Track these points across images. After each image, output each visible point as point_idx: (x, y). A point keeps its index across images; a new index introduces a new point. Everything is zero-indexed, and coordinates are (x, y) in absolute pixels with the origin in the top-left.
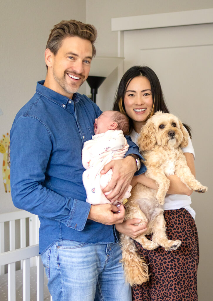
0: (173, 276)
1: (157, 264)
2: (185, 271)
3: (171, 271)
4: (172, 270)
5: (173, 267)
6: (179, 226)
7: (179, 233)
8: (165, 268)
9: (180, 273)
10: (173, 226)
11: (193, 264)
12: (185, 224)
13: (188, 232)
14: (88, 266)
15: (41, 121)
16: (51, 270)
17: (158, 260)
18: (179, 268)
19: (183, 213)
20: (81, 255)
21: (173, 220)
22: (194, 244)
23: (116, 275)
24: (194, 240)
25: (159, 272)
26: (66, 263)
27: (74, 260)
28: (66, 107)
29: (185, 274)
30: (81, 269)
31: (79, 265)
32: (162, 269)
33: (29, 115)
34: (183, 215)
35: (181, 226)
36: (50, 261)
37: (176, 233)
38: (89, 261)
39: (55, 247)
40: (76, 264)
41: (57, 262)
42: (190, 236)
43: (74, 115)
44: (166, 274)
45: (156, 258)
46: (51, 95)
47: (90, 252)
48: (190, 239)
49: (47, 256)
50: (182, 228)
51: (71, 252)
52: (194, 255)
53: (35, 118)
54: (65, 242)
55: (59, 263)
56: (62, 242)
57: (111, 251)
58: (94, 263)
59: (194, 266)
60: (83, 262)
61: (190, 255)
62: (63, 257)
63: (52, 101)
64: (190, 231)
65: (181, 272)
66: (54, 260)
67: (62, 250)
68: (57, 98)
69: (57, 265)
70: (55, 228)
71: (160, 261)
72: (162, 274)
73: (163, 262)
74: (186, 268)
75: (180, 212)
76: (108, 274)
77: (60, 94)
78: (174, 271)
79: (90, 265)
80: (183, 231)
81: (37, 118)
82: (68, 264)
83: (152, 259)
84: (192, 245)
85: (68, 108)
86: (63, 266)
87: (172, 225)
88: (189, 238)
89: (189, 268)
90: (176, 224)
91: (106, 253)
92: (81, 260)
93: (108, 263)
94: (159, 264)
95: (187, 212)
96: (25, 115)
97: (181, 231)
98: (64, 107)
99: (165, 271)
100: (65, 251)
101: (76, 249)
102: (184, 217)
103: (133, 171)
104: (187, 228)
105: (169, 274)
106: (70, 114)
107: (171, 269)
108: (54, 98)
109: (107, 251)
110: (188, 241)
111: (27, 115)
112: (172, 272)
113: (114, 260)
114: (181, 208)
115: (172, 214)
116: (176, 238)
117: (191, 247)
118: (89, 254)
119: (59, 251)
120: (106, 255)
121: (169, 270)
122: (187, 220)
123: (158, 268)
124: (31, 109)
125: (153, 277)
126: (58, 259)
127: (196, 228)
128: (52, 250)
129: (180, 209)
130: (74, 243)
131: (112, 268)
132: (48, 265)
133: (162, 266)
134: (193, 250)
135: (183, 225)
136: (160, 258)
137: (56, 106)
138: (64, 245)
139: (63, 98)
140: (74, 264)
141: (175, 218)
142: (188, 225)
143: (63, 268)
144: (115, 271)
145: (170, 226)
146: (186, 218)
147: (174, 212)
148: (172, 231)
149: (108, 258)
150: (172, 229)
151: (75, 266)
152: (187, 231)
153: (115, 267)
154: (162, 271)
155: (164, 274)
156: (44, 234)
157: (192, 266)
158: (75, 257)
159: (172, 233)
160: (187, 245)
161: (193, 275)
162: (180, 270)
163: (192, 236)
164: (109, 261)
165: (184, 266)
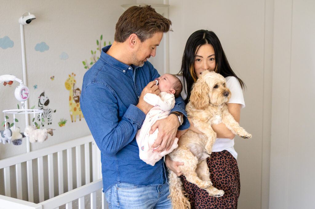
0: (214, 208)
1: (200, 197)
2: (224, 204)
3: (211, 204)
4: (213, 203)
5: (213, 200)
6: (220, 166)
7: (219, 172)
8: (207, 201)
9: (219, 205)
10: (215, 166)
11: (232, 198)
12: (226, 164)
13: (228, 172)
14: (143, 204)
15: (107, 86)
16: (112, 207)
17: (201, 193)
18: (218, 201)
19: (225, 155)
20: (136, 194)
21: (214, 161)
22: (234, 181)
23: (168, 206)
24: (233, 178)
25: (202, 203)
26: (124, 201)
27: (131, 199)
28: (126, 72)
29: (224, 206)
30: (137, 207)
31: (135, 203)
32: (204, 202)
33: (96, 82)
34: (225, 156)
35: (222, 166)
36: (112, 200)
37: (217, 172)
38: (143, 199)
39: (115, 188)
40: (132, 202)
41: (117, 200)
42: (230, 174)
43: (133, 78)
44: (208, 205)
45: (199, 192)
46: (113, 63)
47: (143, 192)
48: (230, 177)
49: (109, 195)
50: (223, 168)
51: (128, 192)
52: (233, 190)
53: (103, 84)
54: (122, 184)
55: (118, 202)
56: (120, 184)
57: (161, 188)
58: (147, 200)
59: (232, 199)
60: (139, 200)
61: (229, 191)
62: (122, 197)
63: (114, 67)
64: (230, 170)
65: (221, 205)
66: (114, 199)
67: (121, 191)
68: (119, 65)
69: (117, 203)
70: (114, 172)
71: (203, 195)
72: (204, 205)
73: (205, 196)
74: (225, 202)
75: (222, 154)
76: (161, 206)
77: (122, 63)
78: (214, 203)
79: (144, 202)
80: (223, 171)
81: (104, 84)
82: (126, 202)
83: (197, 192)
84: (231, 182)
85: (128, 73)
86: (122, 204)
87: (213, 166)
88: (228, 176)
89: (228, 201)
90: (217, 164)
91: (158, 191)
92: (137, 199)
93: (160, 198)
94: (202, 197)
95: (228, 154)
96: (93, 82)
97: (221, 171)
98: (124, 72)
99: (206, 203)
100: (123, 191)
101: (132, 190)
102: (225, 159)
103: (176, 127)
104: (227, 168)
105: (210, 206)
106: (129, 77)
107: (211, 202)
108: (116, 65)
109: (158, 189)
110: (228, 179)
111: (95, 82)
112: (213, 204)
113: (164, 195)
114: (224, 151)
115: (214, 155)
116: (217, 176)
117: (231, 184)
118: (143, 193)
119: (118, 192)
120: (158, 192)
121: (210, 202)
122: (228, 161)
123: (200, 200)
124: (97, 75)
125: (197, 207)
126: (118, 198)
127: (237, 166)
128: (112, 191)
129: (222, 152)
130: (130, 185)
131: (164, 201)
132: (110, 202)
133: (204, 199)
134: (232, 186)
135: (224, 165)
136: (203, 192)
137: (118, 71)
138: (122, 186)
139: (124, 65)
140: (131, 202)
141: (217, 160)
142: (229, 165)
143: (122, 206)
144: (167, 203)
145: (212, 166)
146: (227, 159)
147: (216, 154)
148: (213, 170)
149: (160, 195)
150: (214, 169)
151: (132, 204)
152: (228, 170)
153: (166, 200)
154: (204, 203)
155: (206, 205)
156: (105, 176)
157: (230, 199)
158: (132, 197)
159: (214, 172)
160: (227, 182)
161: (231, 207)
162: (219, 203)
163: (232, 175)
164: (160, 197)
165: (223, 200)
